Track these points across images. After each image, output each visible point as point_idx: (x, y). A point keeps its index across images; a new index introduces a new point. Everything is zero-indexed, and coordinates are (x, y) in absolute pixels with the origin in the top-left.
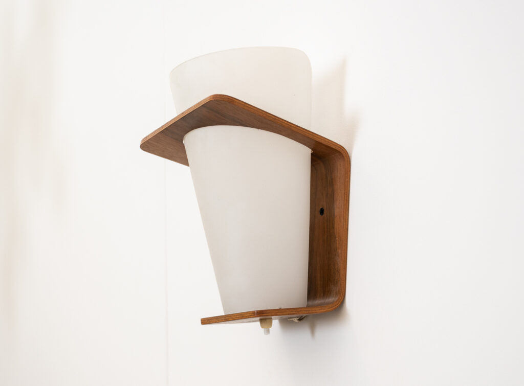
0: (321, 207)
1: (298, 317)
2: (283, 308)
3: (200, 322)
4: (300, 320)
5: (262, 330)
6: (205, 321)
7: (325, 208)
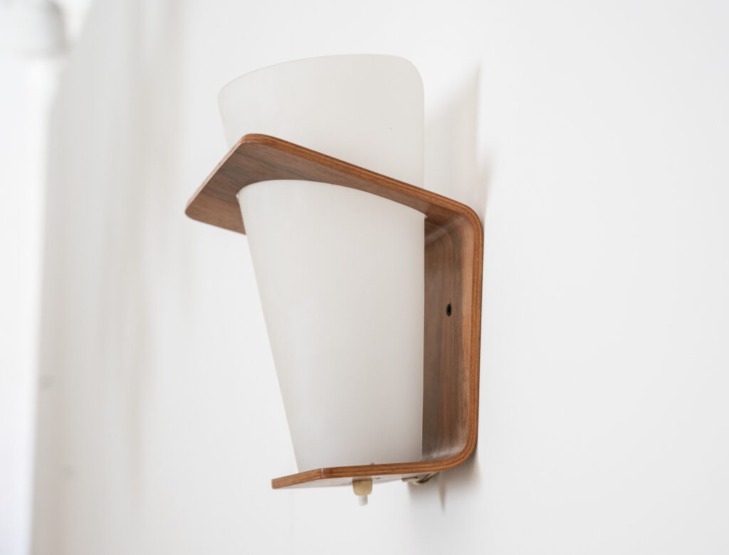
0: (448, 303)
1: (416, 478)
2: (376, 463)
3: (270, 485)
4: (421, 482)
5: (357, 499)
6: (278, 484)
7: (452, 305)
